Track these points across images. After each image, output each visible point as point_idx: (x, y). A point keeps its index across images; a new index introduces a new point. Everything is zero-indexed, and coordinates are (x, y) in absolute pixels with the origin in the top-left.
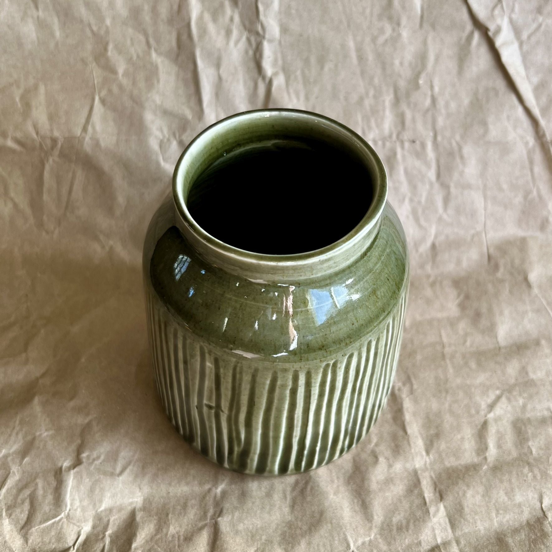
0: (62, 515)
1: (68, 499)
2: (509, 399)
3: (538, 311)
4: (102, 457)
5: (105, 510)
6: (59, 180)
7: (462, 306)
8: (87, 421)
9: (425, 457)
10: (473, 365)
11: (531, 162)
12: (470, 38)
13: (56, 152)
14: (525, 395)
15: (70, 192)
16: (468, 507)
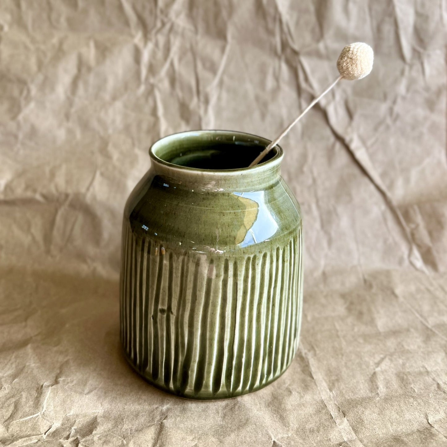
0: (39, 414)
1: (45, 404)
2: (391, 360)
3: (405, 311)
4: (75, 382)
5: (73, 415)
6: (66, 221)
7: (349, 309)
8: (66, 360)
9: (329, 392)
10: (361, 341)
11: (385, 219)
12: (333, 146)
13: (67, 203)
14: (403, 358)
15: (72, 229)
16: (367, 420)
